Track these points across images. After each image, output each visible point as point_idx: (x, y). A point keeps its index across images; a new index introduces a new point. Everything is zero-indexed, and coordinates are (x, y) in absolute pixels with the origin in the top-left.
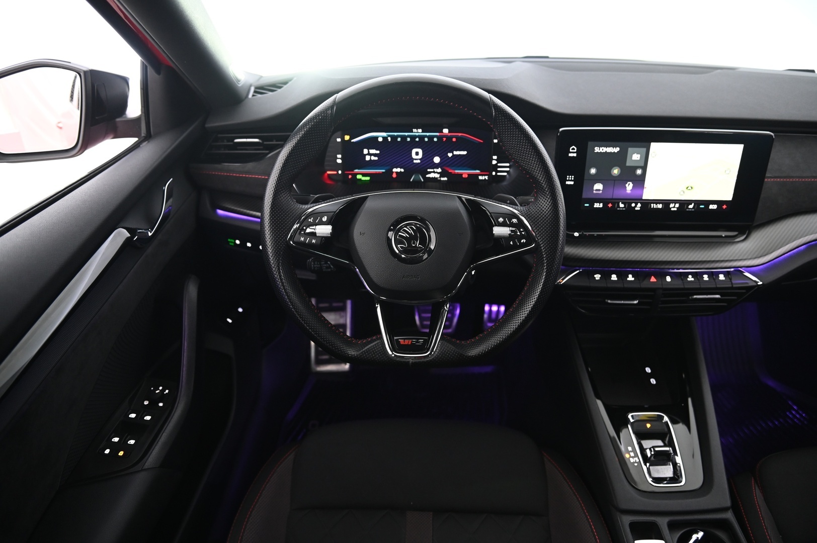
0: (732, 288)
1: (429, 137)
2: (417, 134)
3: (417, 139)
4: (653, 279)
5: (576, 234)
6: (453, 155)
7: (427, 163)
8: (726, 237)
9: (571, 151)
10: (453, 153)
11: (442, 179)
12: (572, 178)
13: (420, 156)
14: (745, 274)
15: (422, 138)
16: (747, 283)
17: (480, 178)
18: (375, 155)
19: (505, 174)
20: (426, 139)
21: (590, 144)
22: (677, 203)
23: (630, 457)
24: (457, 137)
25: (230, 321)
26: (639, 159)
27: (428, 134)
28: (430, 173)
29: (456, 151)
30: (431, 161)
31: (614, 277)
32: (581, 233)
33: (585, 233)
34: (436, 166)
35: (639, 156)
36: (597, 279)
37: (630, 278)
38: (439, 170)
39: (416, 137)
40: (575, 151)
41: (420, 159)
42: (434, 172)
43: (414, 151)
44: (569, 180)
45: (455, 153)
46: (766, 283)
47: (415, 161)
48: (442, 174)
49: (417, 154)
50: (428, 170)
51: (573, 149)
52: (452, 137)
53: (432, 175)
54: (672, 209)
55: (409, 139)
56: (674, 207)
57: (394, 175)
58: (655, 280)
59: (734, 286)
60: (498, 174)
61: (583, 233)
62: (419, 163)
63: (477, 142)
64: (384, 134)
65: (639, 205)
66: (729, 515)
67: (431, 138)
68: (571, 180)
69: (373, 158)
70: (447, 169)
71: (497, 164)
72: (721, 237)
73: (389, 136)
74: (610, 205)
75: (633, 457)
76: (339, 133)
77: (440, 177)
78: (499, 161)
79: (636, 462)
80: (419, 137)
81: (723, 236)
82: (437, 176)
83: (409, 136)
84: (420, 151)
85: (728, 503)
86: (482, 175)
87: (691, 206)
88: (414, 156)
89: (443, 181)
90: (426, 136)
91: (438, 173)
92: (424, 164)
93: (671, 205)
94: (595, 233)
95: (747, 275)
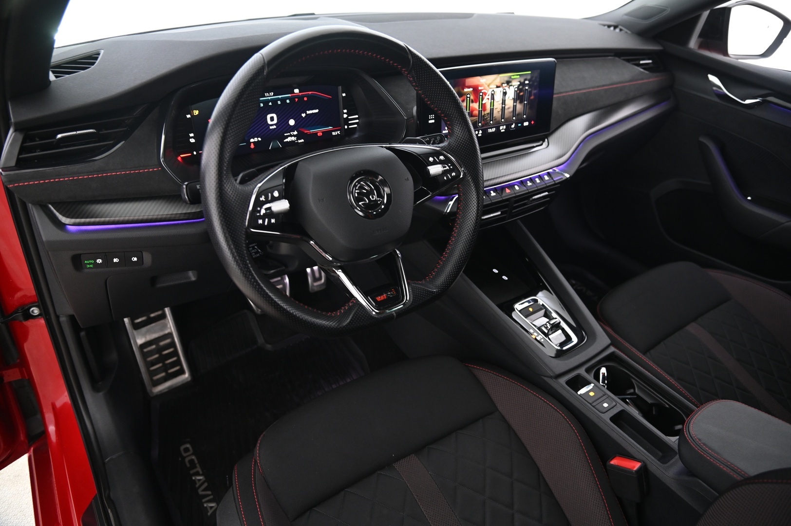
0: (555, 184)
1: (281, 100)
2: (269, 98)
3: (270, 104)
4: (507, 191)
6: (307, 115)
7: (283, 126)
10: (306, 113)
11: (299, 141)
13: (275, 121)
15: (274, 101)
16: (562, 178)
17: (334, 133)
19: (356, 126)
20: (279, 102)
22: (504, 125)
24: (308, 96)
27: (280, 97)
28: (287, 137)
29: (309, 110)
30: (286, 125)
34: (292, 128)
37: (492, 194)
38: (295, 133)
39: (269, 101)
41: (275, 125)
42: (291, 136)
43: (269, 116)
44: (431, 119)
45: (308, 112)
46: (571, 175)
47: (271, 128)
48: (298, 137)
49: (272, 120)
50: (285, 135)
52: (303, 96)
53: (289, 139)
54: (502, 131)
55: (262, 105)
56: (503, 129)
57: (252, 146)
58: (509, 191)
59: (556, 182)
60: (350, 127)
62: (274, 129)
63: (327, 98)
65: (481, 132)
66: (612, 349)
67: (283, 100)
70: (303, 130)
71: (347, 117)
75: (537, 336)
77: (297, 140)
78: (349, 114)
79: (541, 339)
80: (271, 100)
81: (535, 146)
82: (293, 139)
83: (262, 101)
84: (274, 116)
85: (608, 341)
86: (335, 131)
87: (513, 126)
88: (269, 122)
89: (300, 143)
90: (279, 99)
91: (294, 136)
92: (279, 129)
93: (501, 127)
95: (561, 173)
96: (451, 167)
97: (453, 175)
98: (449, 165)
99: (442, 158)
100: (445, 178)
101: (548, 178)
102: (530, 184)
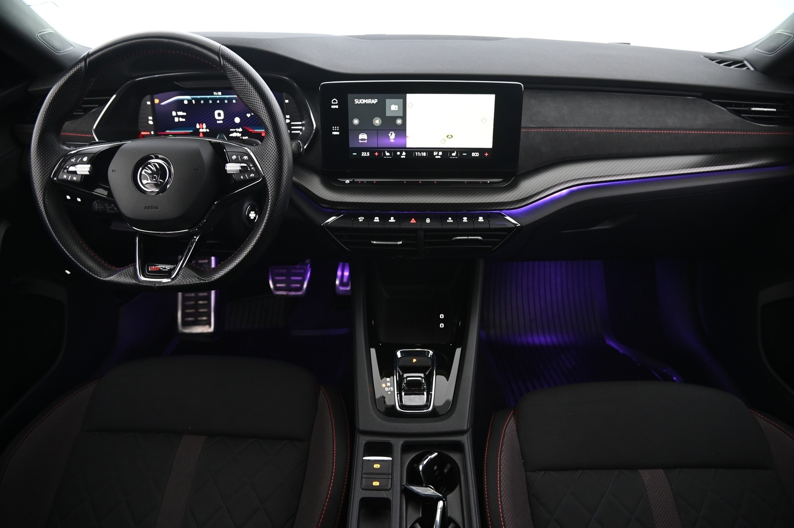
0: (489, 230)
1: (228, 99)
2: (218, 97)
3: (218, 102)
4: (413, 221)
5: (347, 181)
6: (252, 115)
7: (229, 123)
8: (490, 183)
9: (333, 103)
11: (244, 138)
12: (337, 129)
13: (222, 117)
14: (505, 217)
15: (222, 100)
16: (506, 226)
18: (182, 117)
19: (299, 132)
20: (226, 101)
21: (350, 96)
22: (440, 151)
23: (387, 386)
25: (68, 272)
26: (397, 109)
27: (227, 96)
28: (232, 132)
30: (232, 122)
31: (377, 219)
32: (352, 180)
33: (355, 180)
34: (238, 126)
35: (397, 106)
36: (360, 221)
37: (392, 220)
38: (240, 130)
39: (217, 99)
40: (337, 103)
41: (222, 120)
42: (236, 132)
43: (216, 112)
44: (335, 131)
46: (524, 224)
47: (218, 122)
48: (243, 134)
49: (219, 115)
50: (231, 130)
51: (335, 101)
53: (234, 135)
54: (436, 157)
55: (211, 102)
56: (438, 155)
57: (201, 135)
58: (415, 222)
59: (493, 227)
60: (292, 132)
61: (354, 180)
62: (221, 124)
64: (189, 97)
65: (404, 153)
66: (464, 438)
67: (230, 100)
68: (337, 131)
69: (181, 120)
70: (247, 128)
71: (290, 123)
72: (486, 183)
73: (193, 99)
74: (376, 154)
75: (388, 387)
76: (148, 97)
77: (242, 136)
78: (291, 119)
79: (390, 391)
80: (219, 99)
81: (488, 182)
82: (239, 135)
83: (210, 99)
84: (222, 112)
85: (467, 426)
87: (454, 154)
88: (217, 117)
89: (245, 139)
90: (225, 99)
91: (240, 132)
92: (226, 124)
93: (435, 152)
94: (365, 180)
95: (508, 218)
96: (252, 168)
97: (251, 175)
98: (251, 166)
99: (246, 158)
100: (242, 177)
101: (483, 221)
102: (450, 221)
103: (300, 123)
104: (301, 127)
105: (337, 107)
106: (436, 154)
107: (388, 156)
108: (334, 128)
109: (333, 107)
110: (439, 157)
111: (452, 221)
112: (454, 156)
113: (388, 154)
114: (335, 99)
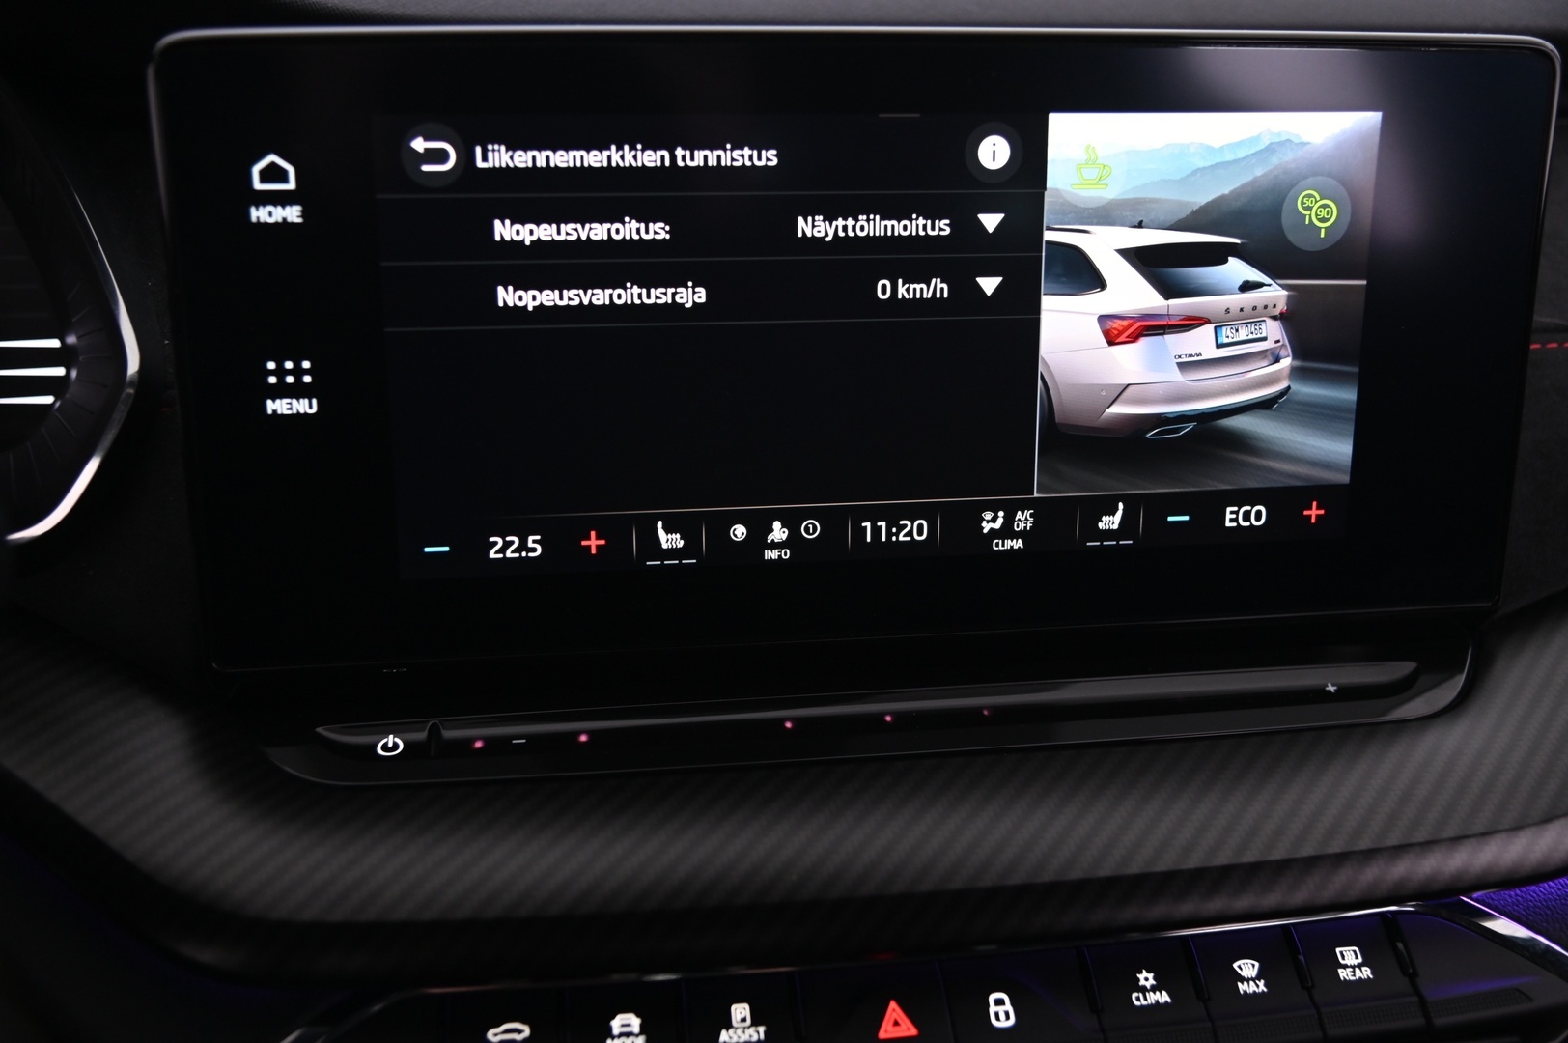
5: (390, 744)
8: (1346, 693)
9: (258, 186)
12: (298, 372)
14: (1489, 925)
22: (1023, 506)
31: (626, 1034)
32: (422, 736)
33: (449, 734)
37: (742, 1028)
40: (291, 185)
44: (282, 391)
51: (273, 174)
54: (998, 545)
56: (1007, 532)
58: (908, 1029)
61: (434, 731)
68: (297, 391)
72: (1319, 695)
74: (593, 542)
81: (1331, 688)
87: (1112, 522)
93: (988, 515)
94: (518, 732)
95: (1503, 926)
101: (1366, 973)
102: (1153, 997)
103: (55, 343)
104: (60, 371)
105: (293, 214)
106: (998, 525)
107: (673, 553)
108: (281, 372)
109: (260, 214)
110: (1018, 544)
111: (1164, 997)
112: (1109, 534)
113: (668, 540)
114: (272, 158)
